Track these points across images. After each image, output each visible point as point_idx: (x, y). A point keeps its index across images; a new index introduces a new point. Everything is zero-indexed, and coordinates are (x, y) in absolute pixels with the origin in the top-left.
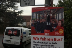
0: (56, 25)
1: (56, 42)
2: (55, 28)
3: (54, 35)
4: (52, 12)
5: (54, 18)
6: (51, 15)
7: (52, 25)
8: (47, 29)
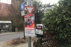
0: (31, 23)
1: (31, 30)
2: (31, 24)
3: (30, 27)
4: (29, 17)
5: (30, 20)
6: (29, 18)
7: (30, 23)
8: (28, 25)
